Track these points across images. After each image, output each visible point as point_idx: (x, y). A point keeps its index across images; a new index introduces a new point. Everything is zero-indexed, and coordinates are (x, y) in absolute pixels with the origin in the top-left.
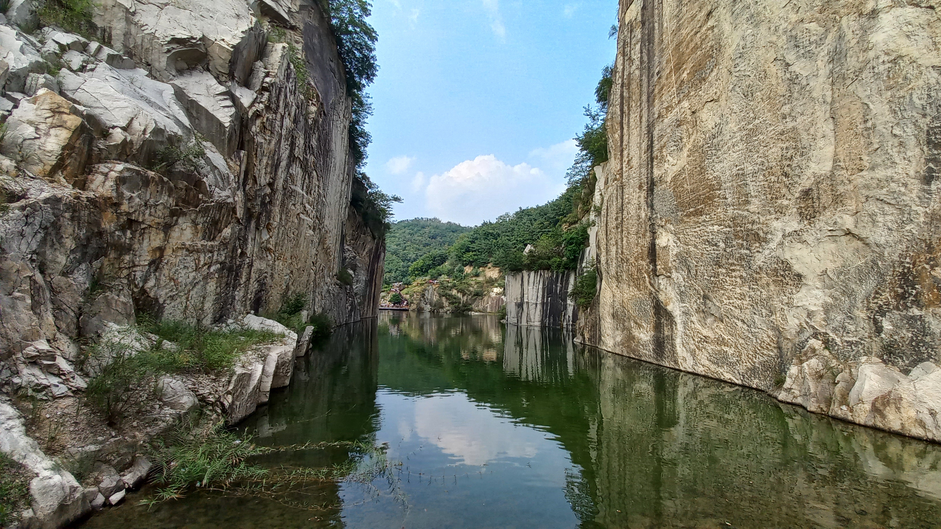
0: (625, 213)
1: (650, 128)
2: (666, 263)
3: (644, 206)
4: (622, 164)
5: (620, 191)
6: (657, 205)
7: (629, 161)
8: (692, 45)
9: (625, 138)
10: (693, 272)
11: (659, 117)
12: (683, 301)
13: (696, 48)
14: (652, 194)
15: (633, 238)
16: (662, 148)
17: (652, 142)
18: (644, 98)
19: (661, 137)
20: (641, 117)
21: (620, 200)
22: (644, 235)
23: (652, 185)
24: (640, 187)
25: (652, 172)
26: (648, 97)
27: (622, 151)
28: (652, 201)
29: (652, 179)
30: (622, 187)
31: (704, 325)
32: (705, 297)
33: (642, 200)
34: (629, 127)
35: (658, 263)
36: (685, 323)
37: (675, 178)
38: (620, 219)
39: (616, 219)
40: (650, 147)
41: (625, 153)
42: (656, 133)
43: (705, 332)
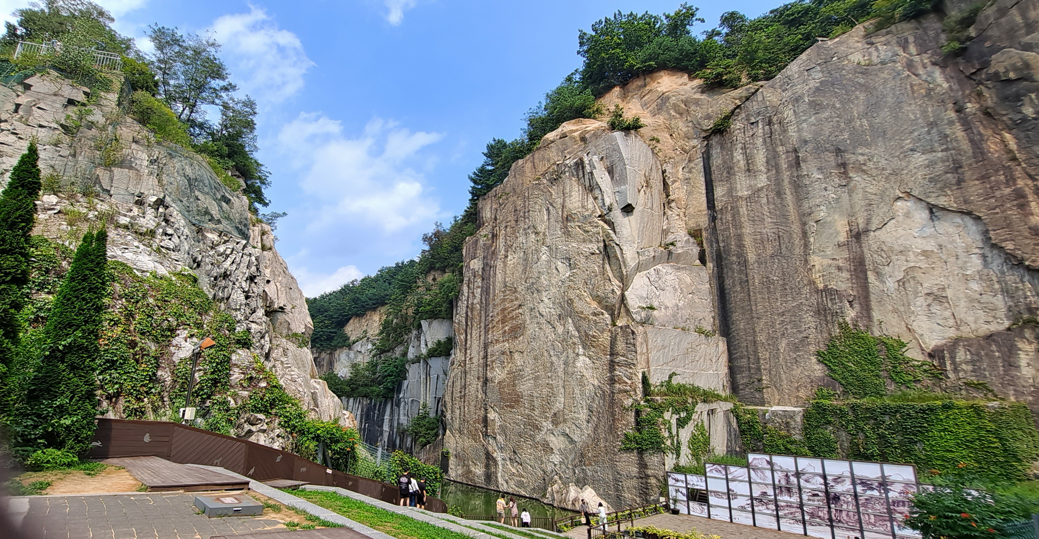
0: (467, 390)
1: (486, 346)
2: (493, 429)
3: (480, 391)
4: (465, 358)
5: (463, 375)
6: (489, 395)
7: (471, 359)
8: (511, 315)
9: (469, 342)
10: (508, 437)
11: (491, 342)
12: (502, 452)
13: (512, 318)
14: (486, 386)
15: (472, 409)
16: (493, 362)
17: (487, 355)
18: (483, 325)
19: (492, 355)
20: (480, 336)
21: (463, 381)
22: (480, 409)
23: (486, 381)
24: (478, 378)
25: (486, 373)
26: (485, 327)
27: (466, 349)
28: (486, 390)
29: (486, 378)
30: (465, 373)
31: (513, 466)
32: (514, 452)
33: (479, 387)
34: (471, 337)
35: (489, 428)
36: (503, 465)
37: (499, 383)
38: (463, 394)
39: (460, 392)
40: (486, 357)
41: (468, 352)
42: (489, 350)
43: (514, 470)
